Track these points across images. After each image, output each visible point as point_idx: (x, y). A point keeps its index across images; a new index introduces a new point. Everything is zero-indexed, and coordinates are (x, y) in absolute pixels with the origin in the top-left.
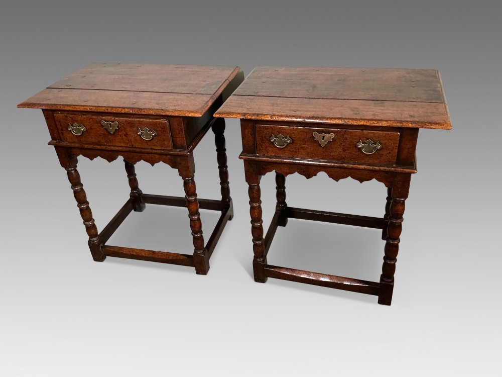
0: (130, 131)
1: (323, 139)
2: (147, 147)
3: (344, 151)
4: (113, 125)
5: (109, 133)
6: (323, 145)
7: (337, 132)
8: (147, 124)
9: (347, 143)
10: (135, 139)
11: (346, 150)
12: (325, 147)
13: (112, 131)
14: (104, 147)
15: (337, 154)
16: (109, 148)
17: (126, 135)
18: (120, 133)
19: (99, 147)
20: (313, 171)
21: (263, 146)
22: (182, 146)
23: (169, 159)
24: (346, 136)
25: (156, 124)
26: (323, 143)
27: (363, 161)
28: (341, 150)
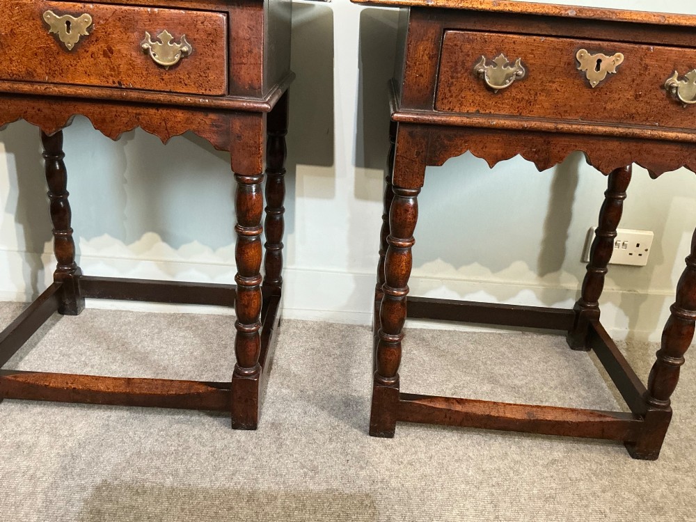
0: (121, 41)
1: (598, 68)
2: (161, 86)
3: (637, 97)
4: (77, 22)
5: (62, 45)
6: (594, 83)
7: (631, 51)
8: (168, 24)
9: (647, 78)
10: (132, 65)
11: (640, 96)
12: (596, 87)
13: (71, 40)
14: (40, 88)
15: (620, 104)
16: (54, 90)
17: (108, 53)
18: (93, 49)
19: (26, 88)
20: (558, 149)
21: (453, 88)
22: (252, 87)
23: (212, 125)
24: (648, 61)
25: (194, 23)
26: (595, 78)
27: (671, 124)
28: (629, 95)
